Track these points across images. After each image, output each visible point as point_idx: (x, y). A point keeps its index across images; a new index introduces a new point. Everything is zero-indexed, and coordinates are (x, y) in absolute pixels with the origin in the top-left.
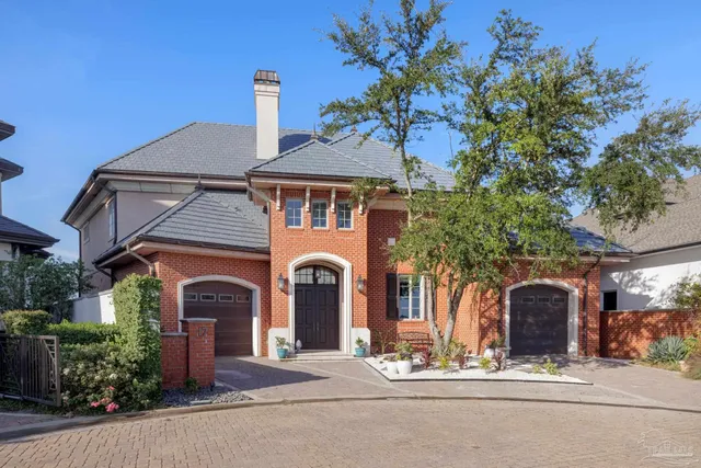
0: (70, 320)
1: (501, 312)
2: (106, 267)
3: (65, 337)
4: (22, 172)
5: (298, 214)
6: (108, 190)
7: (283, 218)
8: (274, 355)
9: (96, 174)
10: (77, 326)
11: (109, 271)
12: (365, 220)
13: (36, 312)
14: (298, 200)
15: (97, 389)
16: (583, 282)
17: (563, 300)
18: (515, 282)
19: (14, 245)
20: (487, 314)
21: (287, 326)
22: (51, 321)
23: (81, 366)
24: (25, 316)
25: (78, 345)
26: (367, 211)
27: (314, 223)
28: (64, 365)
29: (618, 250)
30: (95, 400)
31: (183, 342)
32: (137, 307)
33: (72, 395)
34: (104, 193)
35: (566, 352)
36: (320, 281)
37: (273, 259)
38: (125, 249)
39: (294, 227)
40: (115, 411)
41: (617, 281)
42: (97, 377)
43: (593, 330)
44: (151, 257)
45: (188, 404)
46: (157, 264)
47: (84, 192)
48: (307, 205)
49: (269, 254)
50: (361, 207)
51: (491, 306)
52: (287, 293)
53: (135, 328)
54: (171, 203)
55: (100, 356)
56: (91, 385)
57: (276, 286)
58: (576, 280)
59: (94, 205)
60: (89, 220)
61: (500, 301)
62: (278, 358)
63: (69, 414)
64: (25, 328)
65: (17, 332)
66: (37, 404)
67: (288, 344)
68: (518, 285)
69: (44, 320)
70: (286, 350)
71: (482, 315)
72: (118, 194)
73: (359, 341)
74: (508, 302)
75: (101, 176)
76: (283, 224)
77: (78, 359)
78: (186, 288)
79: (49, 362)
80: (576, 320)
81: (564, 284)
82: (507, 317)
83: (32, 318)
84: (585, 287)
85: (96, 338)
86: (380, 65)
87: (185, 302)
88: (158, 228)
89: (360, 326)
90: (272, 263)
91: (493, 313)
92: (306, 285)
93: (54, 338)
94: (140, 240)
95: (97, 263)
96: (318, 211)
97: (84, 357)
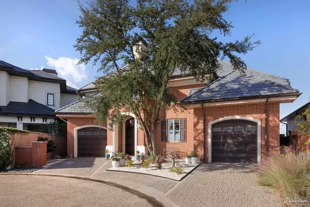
1: (205, 137)
16: (264, 116)
18: (214, 119)
20: (197, 138)
35: (256, 161)
46: (67, 122)
51: (200, 133)
61: (205, 130)
68: (217, 121)
71: (195, 138)
74: (210, 131)
78: (79, 130)
80: (260, 141)
81: (250, 118)
82: (209, 140)
84: (267, 119)
87: (79, 136)
89: (141, 145)
91: (201, 137)
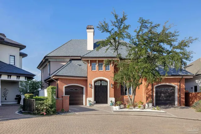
0: (38, 96)
1: (153, 93)
2: (47, 81)
3: (37, 99)
4: (27, 56)
5: (95, 67)
6: (48, 61)
7: (91, 68)
8: (88, 105)
9: (45, 57)
10: (39, 97)
11: (48, 82)
12: (113, 68)
13: (31, 94)
14: (95, 63)
15: (42, 110)
16: (179, 84)
17: (173, 89)
18: (157, 84)
19: (26, 77)
20: (148, 93)
21: (92, 97)
22: (34, 96)
23: (39, 105)
24: (29, 95)
25: (39, 101)
26: (114, 65)
27: (99, 69)
28: (36, 105)
29: (189, 74)
30: (42, 112)
31: (62, 101)
32: (51, 93)
33: (37, 111)
34: (47, 62)
35: (174, 105)
36: (102, 85)
37: (88, 79)
38: (51, 78)
39: (94, 70)
40: (46, 115)
41: (197, 82)
42: (42, 108)
43: (183, 98)
44: (57, 80)
45: (61, 114)
46: (58, 81)
47: (42, 61)
48: (97, 64)
49: (87, 78)
50: (112, 64)
51: (150, 91)
52: (92, 88)
53: (51, 97)
54: (64, 64)
55: (43, 103)
56: (41, 109)
57: (89, 86)
58: (176, 83)
59: (45, 64)
60: (44, 68)
61: (152, 90)
62: (89, 106)
63: (37, 115)
64: (29, 98)
65: (27, 98)
66: (31, 113)
67: (92, 102)
68: (158, 85)
69: (33, 96)
70: (91, 104)
71: (147, 94)
72: (51, 62)
73: (111, 101)
74: (154, 90)
75: (46, 58)
76: (91, 70)
77: (39, 104)
78: (66, 87)
79: (33, 104)
80: (177, 95)
81: (173, 84)
82: (154, 94)
83: (30, 95)
84: (180, 85)
85: (43, 100)
86: (110, 32)
87: (65, 91)
88: (58, 73)
89: (112, 97)
90: (88, 80)
91: (150, 93)
92: (98, 86)
93: (34, 99)
94: (54, 76)
95: (45, 81)
96: (100, 66)
97: (40, 104)
